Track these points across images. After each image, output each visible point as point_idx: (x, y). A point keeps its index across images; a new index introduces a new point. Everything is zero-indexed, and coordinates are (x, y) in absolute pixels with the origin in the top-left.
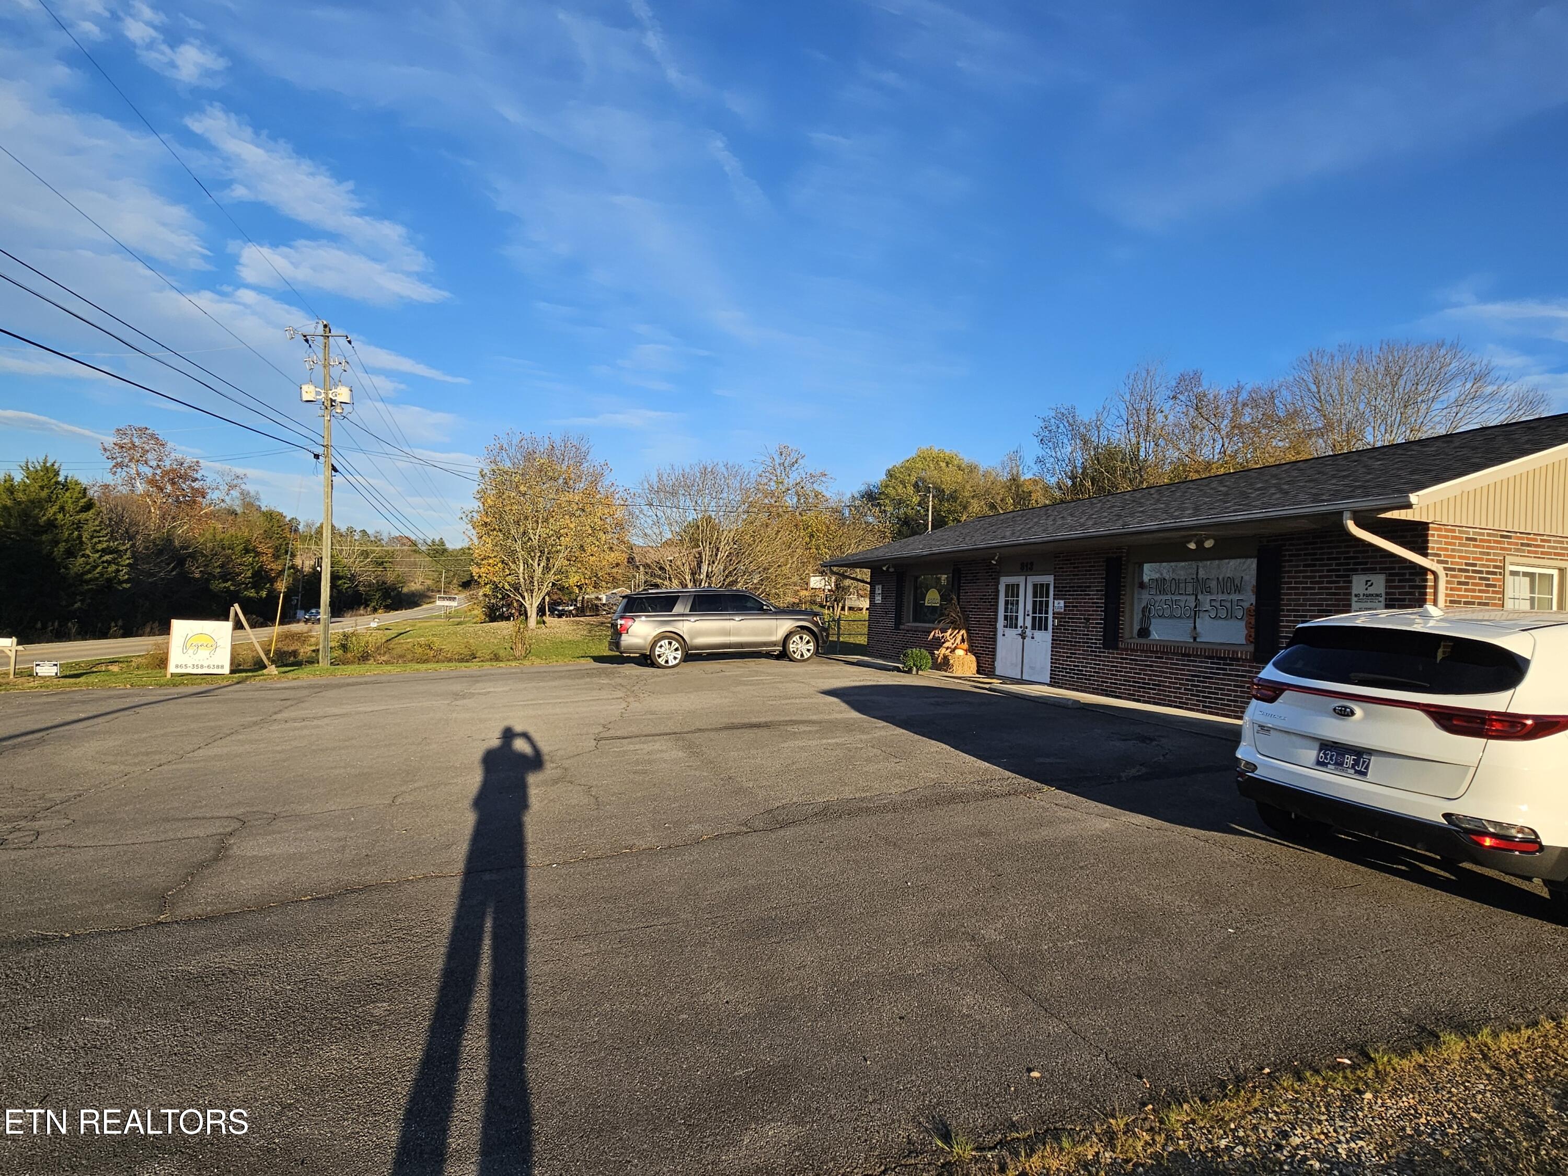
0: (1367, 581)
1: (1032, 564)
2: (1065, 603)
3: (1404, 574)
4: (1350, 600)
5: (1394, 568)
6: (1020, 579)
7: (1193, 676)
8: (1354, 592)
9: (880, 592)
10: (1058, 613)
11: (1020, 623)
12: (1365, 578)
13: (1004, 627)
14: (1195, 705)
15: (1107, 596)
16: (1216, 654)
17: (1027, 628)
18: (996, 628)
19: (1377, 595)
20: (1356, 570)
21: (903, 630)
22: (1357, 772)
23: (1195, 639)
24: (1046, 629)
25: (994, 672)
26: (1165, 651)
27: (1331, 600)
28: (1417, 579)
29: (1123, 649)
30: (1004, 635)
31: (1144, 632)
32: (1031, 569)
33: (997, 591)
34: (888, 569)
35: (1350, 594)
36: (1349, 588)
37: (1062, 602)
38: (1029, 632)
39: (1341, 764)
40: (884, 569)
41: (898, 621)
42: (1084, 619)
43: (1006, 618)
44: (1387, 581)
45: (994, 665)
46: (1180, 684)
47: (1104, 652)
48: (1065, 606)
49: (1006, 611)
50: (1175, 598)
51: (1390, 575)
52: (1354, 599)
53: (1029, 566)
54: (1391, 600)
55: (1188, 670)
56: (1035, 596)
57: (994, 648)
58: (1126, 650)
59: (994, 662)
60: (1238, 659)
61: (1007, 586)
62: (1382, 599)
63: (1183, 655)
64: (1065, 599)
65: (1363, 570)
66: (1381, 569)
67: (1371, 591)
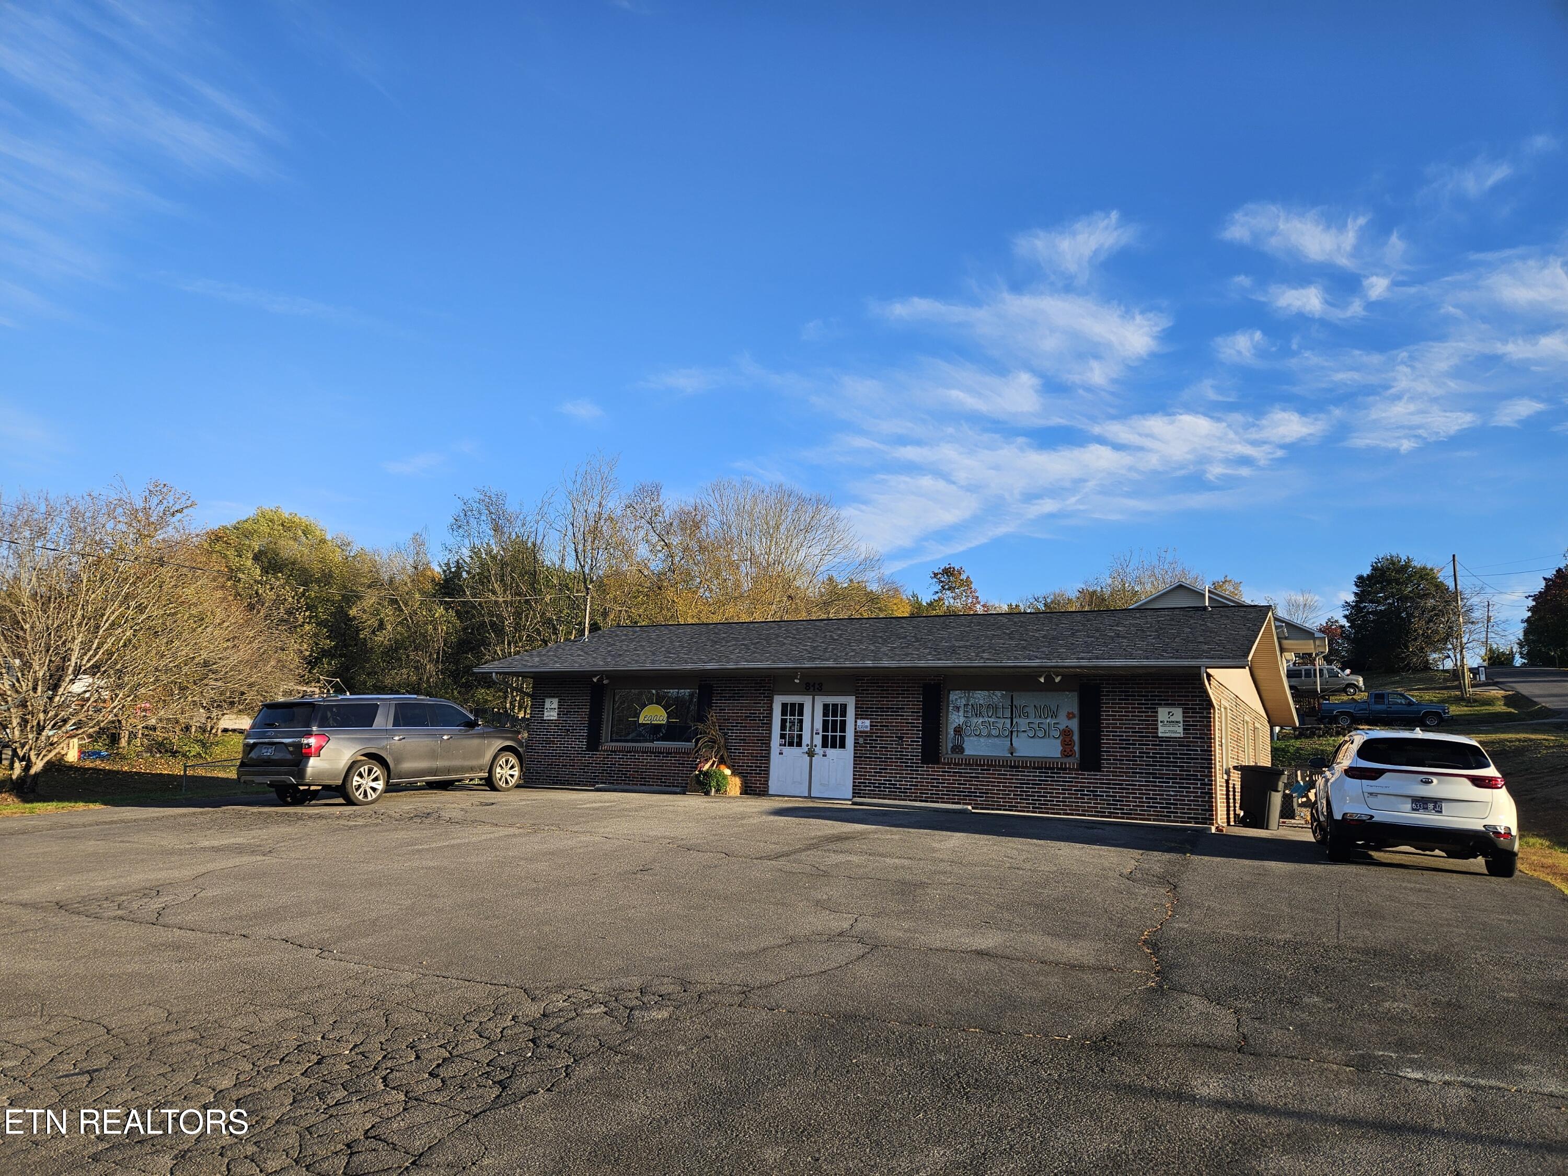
0: (1169, 713)
1: (821, 685)
2: (871, 722)
3: (1196, 709)
4: (1156, 725)
5: (1188, 705)
6: (807, 701)
7: (1021, 784)
8: (1160, 719)
9: (555, 705)
10: (861, 732)
11: (806, 740)
12: (1168, 710)
13: (780, 745)
14: (1026, 807)
15: (924, 717)
16: (1046, 764)
17: (816, 746)
18: (770, 747)
19: (1177, 722)
20: (1160, 704)
21: (604, 751)
22: (1436, 811)
23: (1012, 754)
24: (843, 746)
25: (767, 791)
26: (987, 764)
27: (1142, 724)
28: (1205, 712)
29: (944, 764)
30: (781, 754)
31: (958, 749)
32: (820, 690)
33: (771, 709)
34: (599, 680)
35: (1157, 720)
36: (1156, 716)
37: (867, 722)
38: (819, 750)
39: (1427, 808)
40: (595, 680)
41: (593, 743)
42: (896, 737)
43: (783, 736)
44: (1184, 713)
45: (767, 784)
46: (1009, 791)
47: (923, 767)
48: (871, 726)
49: (783, 727)
50: (992, 720)
51: (1186, 708)
52: (1160, 724)
53: (817, 686)
54: (1186, 725)
55: (1016, 779)
56: (825, 714)
57: (767, 767)
58: (948, 764)
59: (767, 781)
60: (1065, 769)
61: (784, 706)
62: (1181, 725)
63: (1011, 767)
64: (870, 719)
65: (1165, 704)
66: (1179, 704)
67: (1172, 719)
